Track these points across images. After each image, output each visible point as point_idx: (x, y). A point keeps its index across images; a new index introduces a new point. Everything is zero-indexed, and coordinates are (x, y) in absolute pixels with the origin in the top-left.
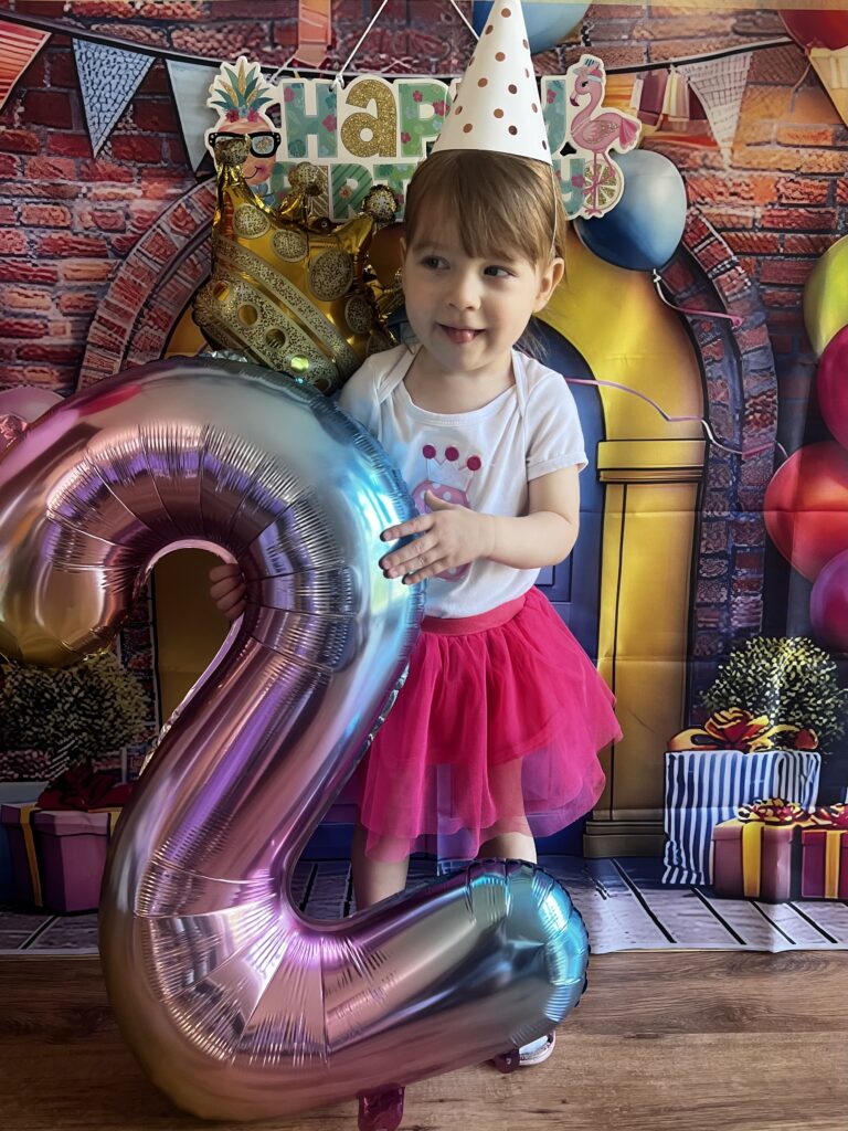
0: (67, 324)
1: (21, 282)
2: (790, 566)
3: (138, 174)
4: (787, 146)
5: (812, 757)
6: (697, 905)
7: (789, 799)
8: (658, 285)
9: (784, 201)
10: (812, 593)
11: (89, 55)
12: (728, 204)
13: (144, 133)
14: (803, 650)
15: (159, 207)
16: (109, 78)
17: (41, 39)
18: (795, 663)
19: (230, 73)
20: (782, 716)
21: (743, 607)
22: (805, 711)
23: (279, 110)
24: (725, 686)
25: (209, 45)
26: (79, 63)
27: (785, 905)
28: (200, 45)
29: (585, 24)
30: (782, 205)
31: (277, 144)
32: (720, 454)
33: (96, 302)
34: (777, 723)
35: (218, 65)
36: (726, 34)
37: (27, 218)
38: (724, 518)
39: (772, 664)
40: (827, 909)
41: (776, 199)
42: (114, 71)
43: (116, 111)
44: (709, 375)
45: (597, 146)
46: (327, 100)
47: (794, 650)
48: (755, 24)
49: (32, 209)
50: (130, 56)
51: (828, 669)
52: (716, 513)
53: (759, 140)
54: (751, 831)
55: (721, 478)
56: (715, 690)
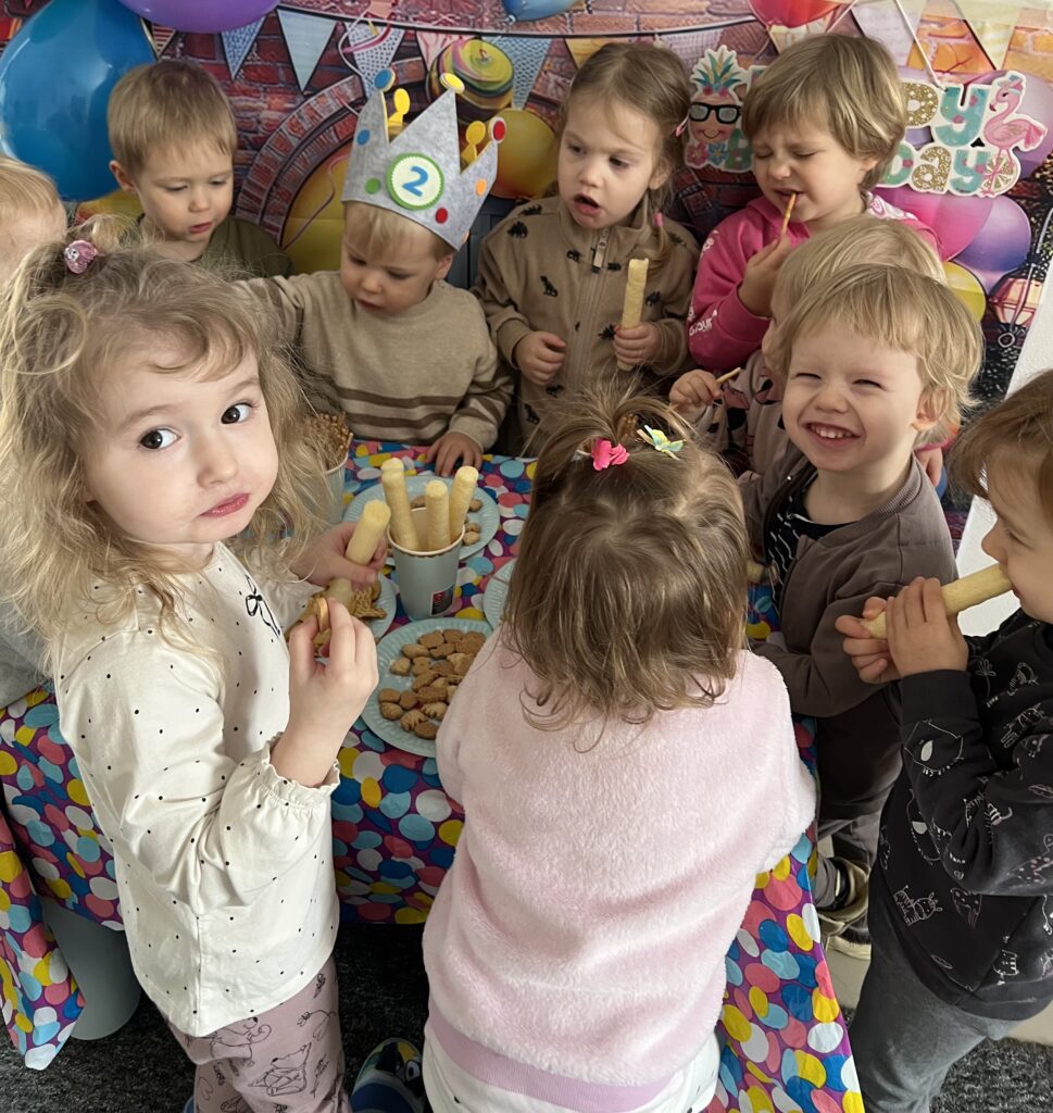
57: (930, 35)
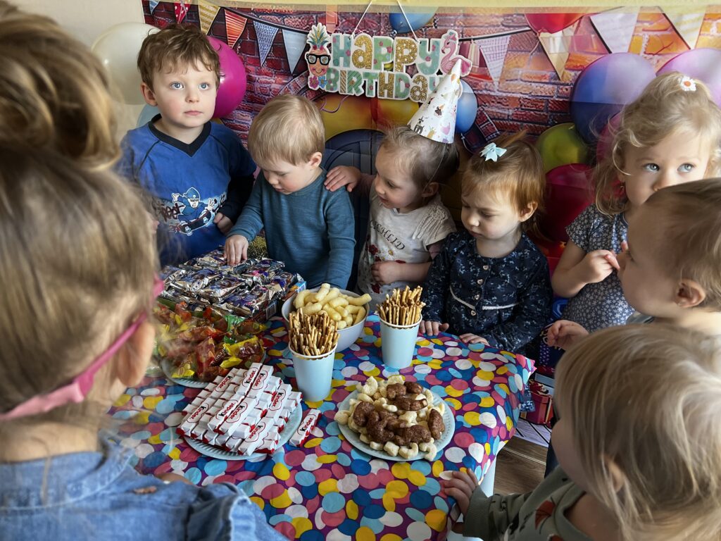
3: (274, 74)
4: (525, 81)
8: (464, 141)
9: (523, 107)
11: (259, 27)
12: (497, 107)
13: (276, 58)
15: (280, 88)
16: (265, 37)
19: (315, 30)
26: (256, 30)
28: (293, 24)
30: (522, 109)
31: (329, 60)
41: (519, 106)
42: (266, 34)
43: (268, 49)
48: (513, 21)
50: (271, 28)
53: (512, 78)
57: (644, 30)
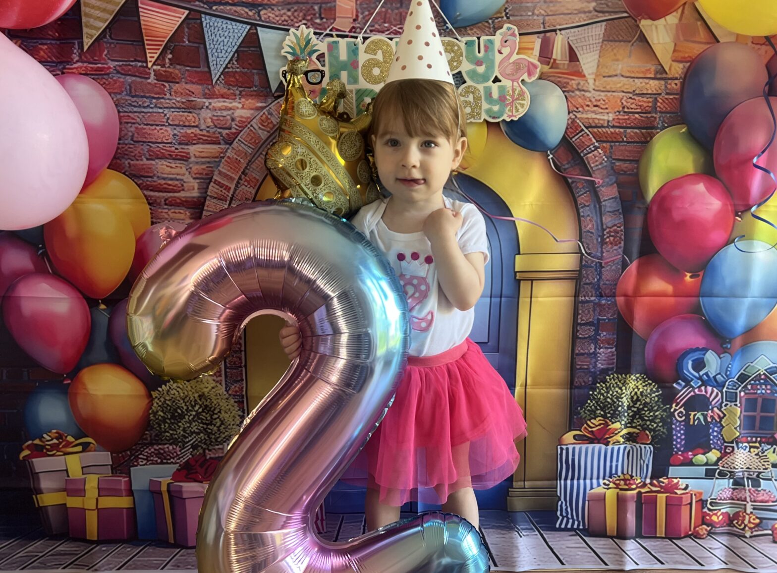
0: (195, 184)
1: (167, 158)
2: (632, 330)
3: (240, 95)
4: (627, 77)
5: (648, 448)
6: (578, 541)
7: (634, 474)
8: (551, 160)
9: (626, 110)
10: (647, 347)
11: (211, 24)
12: (592, 112)
13: (243, 70)
14: (641, 382)
15: (252, 114)
16: (223, 38)
17: (183, 15)
18: (636, 390)
19: (295, 35)
20: (629, 423)
21: (604, 355)
22: (643, 420)
23: (324, 57)
24: (593, 405)
25: (283, 19)
26: (205, 29)
27: (632, 540)
28: (278, 18)
29: (506, 6)
30: (625, 112)
31: (323, 76)
32: (589, 262)
33: (212, 172)
34: (626, 427)
35: (288, 30)
36: (590, 12)
37: (173, 120)
38: (591, 301)
39: (622, 390)
40: (658, 543)
41: (621, 109)
42: (226, 34)
43: (227, 57)
44: (582, 214)
45: (514, 78)
46: (353, 51)
47: (636, 382)
48: (607, 6)
49: (175, 115)
50: (236, 25)
51: (657, 394)
52: (587, 298)
53: (610, 74)
54: (611, 495)
55: (590, 277)
56: (587, 407)
